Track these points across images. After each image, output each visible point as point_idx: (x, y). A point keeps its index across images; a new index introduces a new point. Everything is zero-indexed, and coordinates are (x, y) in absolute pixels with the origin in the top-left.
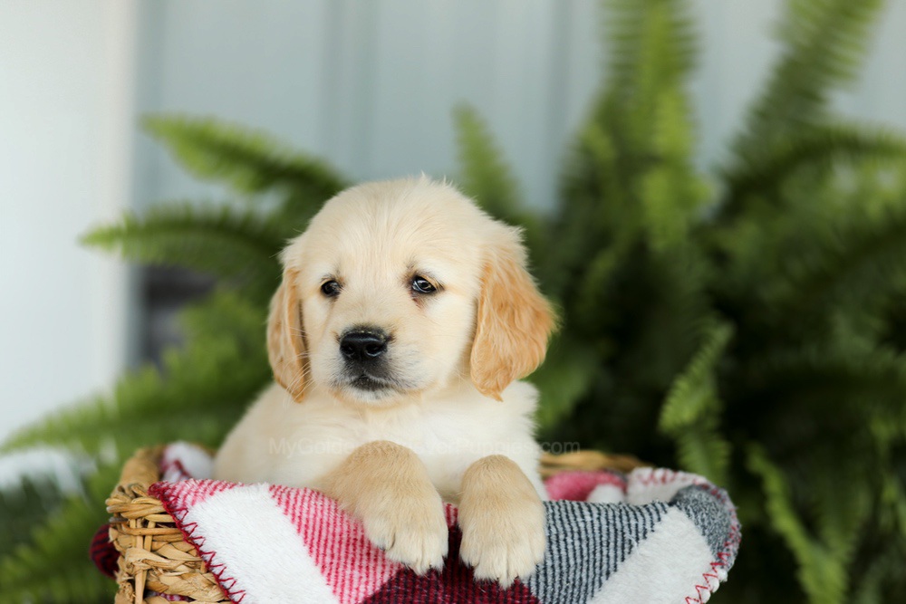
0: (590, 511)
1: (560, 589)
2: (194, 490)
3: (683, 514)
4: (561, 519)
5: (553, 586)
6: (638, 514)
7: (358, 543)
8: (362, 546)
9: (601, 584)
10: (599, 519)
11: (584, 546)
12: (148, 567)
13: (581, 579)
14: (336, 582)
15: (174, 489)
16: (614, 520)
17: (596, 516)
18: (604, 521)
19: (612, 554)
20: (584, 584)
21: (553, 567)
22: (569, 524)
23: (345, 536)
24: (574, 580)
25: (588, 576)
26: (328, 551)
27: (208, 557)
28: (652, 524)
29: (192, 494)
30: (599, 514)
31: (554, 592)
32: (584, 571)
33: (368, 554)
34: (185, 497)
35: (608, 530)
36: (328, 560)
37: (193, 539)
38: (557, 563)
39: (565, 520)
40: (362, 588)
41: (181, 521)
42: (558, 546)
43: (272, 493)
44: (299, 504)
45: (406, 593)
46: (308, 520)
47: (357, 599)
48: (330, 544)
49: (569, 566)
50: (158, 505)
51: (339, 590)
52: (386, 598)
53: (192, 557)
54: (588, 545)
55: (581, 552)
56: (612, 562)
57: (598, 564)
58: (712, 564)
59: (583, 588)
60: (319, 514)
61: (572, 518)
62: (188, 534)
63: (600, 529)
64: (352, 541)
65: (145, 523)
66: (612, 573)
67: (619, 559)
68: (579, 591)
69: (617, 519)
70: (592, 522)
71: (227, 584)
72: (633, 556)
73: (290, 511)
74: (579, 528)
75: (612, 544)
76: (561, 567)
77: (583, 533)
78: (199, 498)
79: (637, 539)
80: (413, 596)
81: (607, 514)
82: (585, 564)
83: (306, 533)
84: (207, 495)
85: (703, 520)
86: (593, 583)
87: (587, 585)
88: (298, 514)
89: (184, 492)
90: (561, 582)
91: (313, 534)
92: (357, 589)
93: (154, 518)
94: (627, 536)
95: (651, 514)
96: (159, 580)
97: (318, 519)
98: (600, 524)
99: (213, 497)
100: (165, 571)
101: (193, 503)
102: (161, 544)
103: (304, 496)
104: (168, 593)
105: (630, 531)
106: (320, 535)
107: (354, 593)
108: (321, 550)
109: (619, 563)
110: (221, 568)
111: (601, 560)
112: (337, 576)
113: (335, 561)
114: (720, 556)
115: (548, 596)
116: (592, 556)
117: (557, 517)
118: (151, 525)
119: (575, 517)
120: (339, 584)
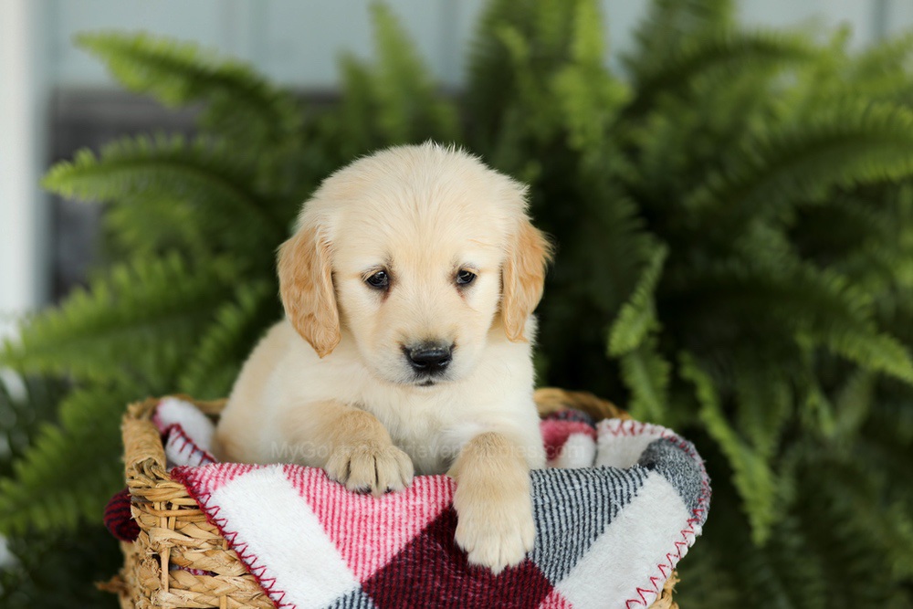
0: (578, 479)
1: (554, 553)
2: (214, 475)
3: (662, 478)
4: (552, 488)
5: (548, 551)
6: (622, 479)
7: (369, 520)
8: (373, 522)
9: (589, 544)
10: (587, 486)
11: (575, 513)
12: (173, 545)
13: (572, 542)
14: (350, 557)
15: (196, 474)
16: (601, 487)
17: (584, 484)
18: (591, 489)
19: (599, 518)
20: (575, 547)
21: (547, 533)
22: (561, 493)
23: (357, 514)
24: (566, 543)
25: (578, 539)
26: (342, 528)
27: (230, 537)
28: (635, 489)
29: (214, 479)
30: (587, 482)
31: (549, 555)
32: (575, 534)
33: (378, 529)
34: (207, 482)
35: (596, 497)
36: (342, 535)
37: (216, 520)
38: (551, 530)
39: (556, 489)
40: (374, 561)
41: (205, 505)
42: (551, 514)
43: (287, 475)
44: (313, 485)
45: (415, 564)
46: (321, 501)
47: (369, 571)
48: (343, 521)
49: (561, 531)
50: (181, 490)
51: (353, 563)
52: (396, 570)
53: (215, 536)
54: (578, 511)
55: (572, 519)
56: (599, 525)
57: (587, 527)
58: (688, 521)
59: (574, 550)
60: (332, 494)
61: (562, 487)
62: (211, 516)
63: (589, 496)
64: (363, 518)
65: (169, 506)
66: (600, 535)
67: (606, 522)
68: (571, 553)
69: (604, 486)
70: (581, 489)
71: (249, 561)
72: (618, 518)
73: (305, 492)
74: (569, 496)
75: (599, 510)
76: (554, 532)
77: (574, 500)
78: (220, 483)
79: (622, 504)
80: (421, 567)
81: (594, 482)
82: (576, 529)
83: (321, 512)
84: (227, 479)
85: (679, 482)
86: (583, 544)
87: (577, 548)
88: (312, 495)
89: (206, 478)
90: (554, 547)
91: (327, 512)
92: (370, 562)
93: (177, 501)
94: (613, 501)
95: (633, 480)
96: (183, 555)
97: (331, 499)
98: (589, 491)
99: (233, 482)
100: (188, 548)
101: (215, 488)
102: (184, 524)
103: (317, 477)
104: (192, 568)
105: (616, 497)
106: (333, 514)
107: (367, 565)
108: (335, 527)
109: (606, 525)
110: (244, 546)
111: (590, 524)
112: (350, 551)
113: (348, 537)
114: (695, 512)
115: (544, 560)
116: (582, 521)
117: (549, 486)
118: (175, 507)
119: (566, 485)
120: (353, 558)
